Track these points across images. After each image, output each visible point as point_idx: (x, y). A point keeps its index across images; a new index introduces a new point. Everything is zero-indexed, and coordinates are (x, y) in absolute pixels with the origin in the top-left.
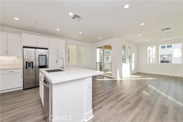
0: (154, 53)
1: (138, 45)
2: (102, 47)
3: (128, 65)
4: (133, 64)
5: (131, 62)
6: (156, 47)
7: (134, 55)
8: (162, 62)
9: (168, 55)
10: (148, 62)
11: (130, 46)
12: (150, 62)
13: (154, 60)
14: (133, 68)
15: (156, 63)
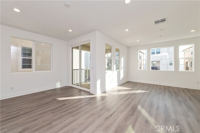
0: (145, 59)
1: (128, 47)
2: (79, 46)
3: (115, 72)
4: (122, 72)
5: (119, 69)
6: (147, 50)
7: (122, 59)
8: (153, 68)
9: (157, 61)
10: (139, 69)
11: (118, 48)
12: (141, 68)
13: (145, 66)
14: (122, 76)
15: (147, 69)
